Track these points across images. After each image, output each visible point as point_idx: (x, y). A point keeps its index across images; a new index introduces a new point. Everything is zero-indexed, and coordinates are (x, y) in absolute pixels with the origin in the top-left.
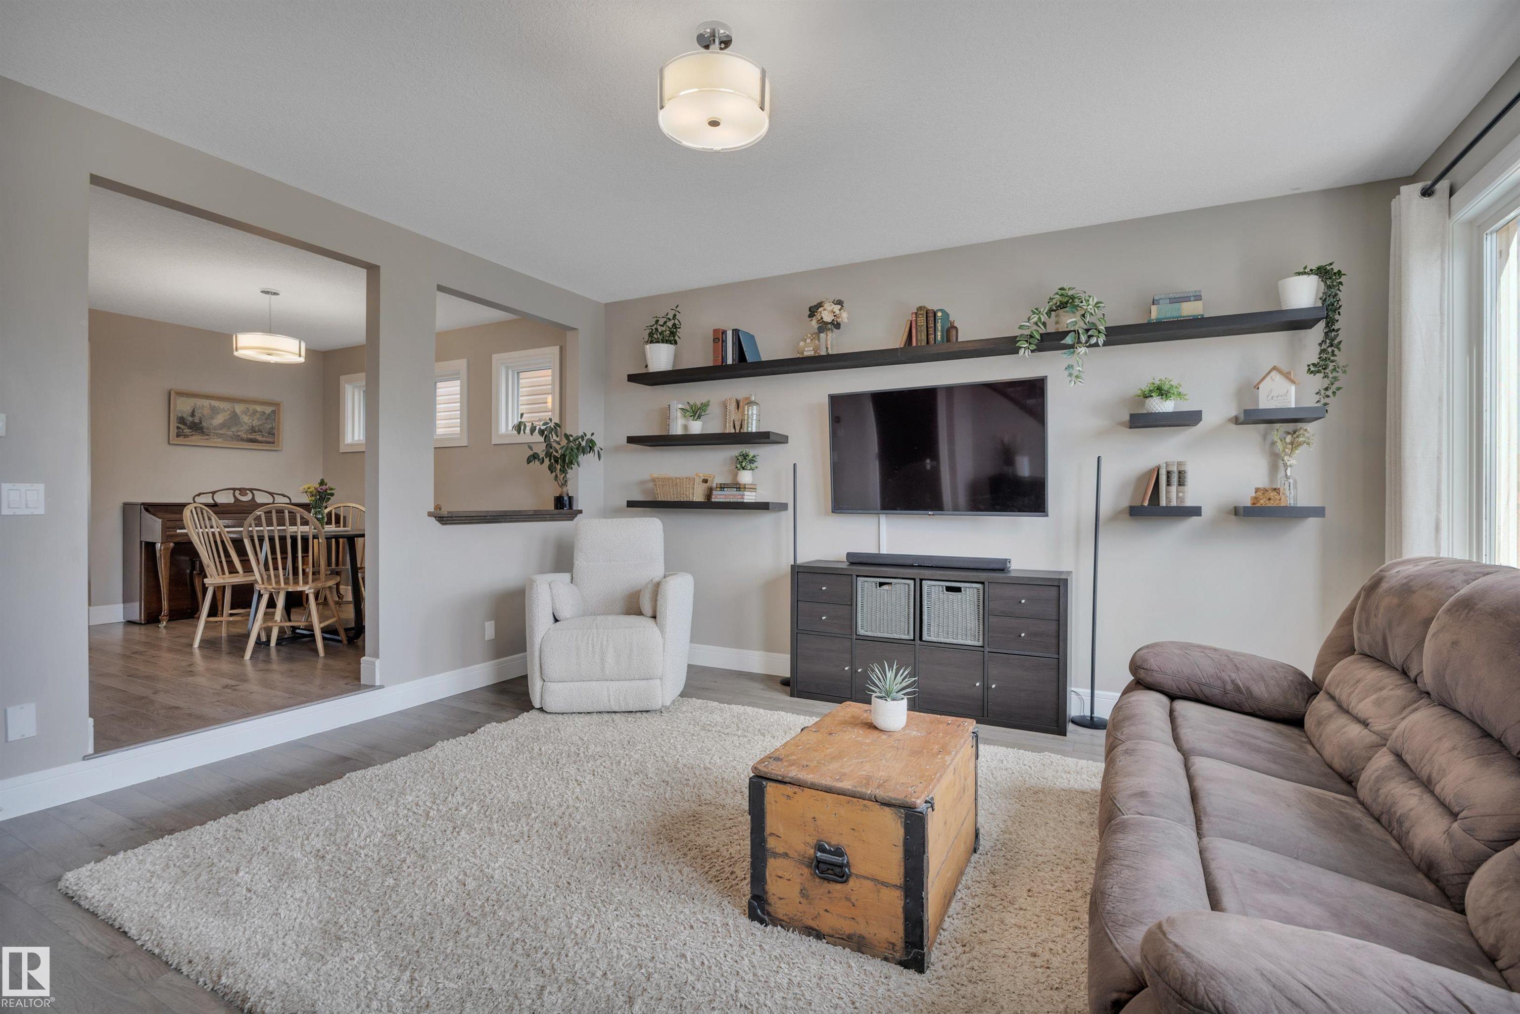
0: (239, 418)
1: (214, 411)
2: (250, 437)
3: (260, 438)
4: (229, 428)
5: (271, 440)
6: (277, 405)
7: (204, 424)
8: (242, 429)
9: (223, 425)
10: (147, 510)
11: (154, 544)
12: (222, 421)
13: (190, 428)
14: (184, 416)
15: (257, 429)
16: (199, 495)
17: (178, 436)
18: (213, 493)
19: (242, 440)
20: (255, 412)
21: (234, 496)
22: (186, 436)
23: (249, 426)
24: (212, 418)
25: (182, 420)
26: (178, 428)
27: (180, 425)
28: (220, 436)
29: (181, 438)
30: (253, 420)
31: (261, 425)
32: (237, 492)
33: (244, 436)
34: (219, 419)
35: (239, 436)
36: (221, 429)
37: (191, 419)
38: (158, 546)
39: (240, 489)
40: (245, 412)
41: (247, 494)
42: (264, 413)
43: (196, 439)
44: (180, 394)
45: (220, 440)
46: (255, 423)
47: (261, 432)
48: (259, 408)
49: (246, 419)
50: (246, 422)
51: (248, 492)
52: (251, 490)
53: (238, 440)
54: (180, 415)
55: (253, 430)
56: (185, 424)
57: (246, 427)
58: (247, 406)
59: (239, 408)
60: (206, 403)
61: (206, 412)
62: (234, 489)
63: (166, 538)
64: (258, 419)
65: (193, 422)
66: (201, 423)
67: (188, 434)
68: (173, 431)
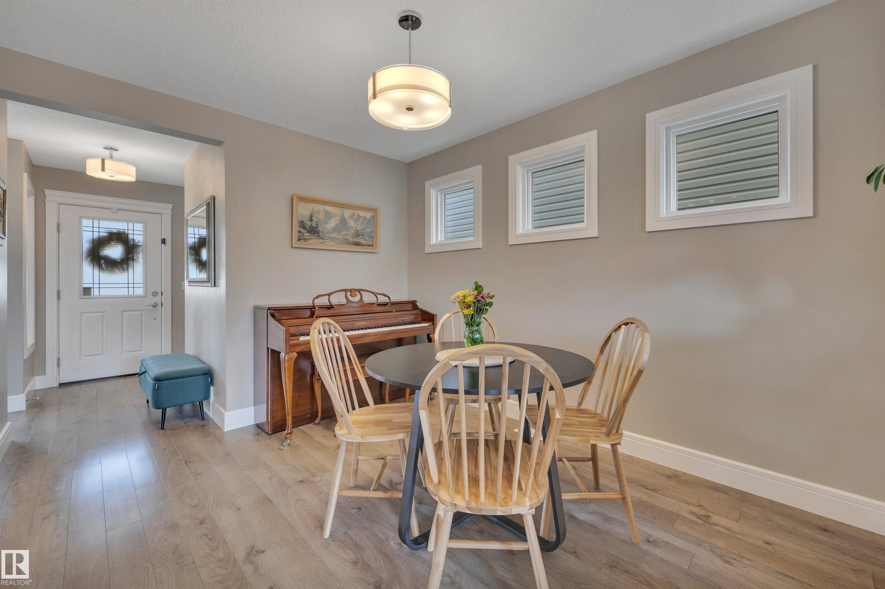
0: (347, 223)
1: (328, 215)
2: (356, 240)
3: (362, 241)
4: (339, 232)
5: (371, 243)
6: (375, 210)
7: (320, 228)
8: (349, 232)
9: (335, 230)
10: (273, 316)
11: (279, 353)
12: (334, 225)
13: (309, 232)
14: (304, 220)
15: (360, 233)
16: (317, 297)
17: (299, 240)
18: (329, 295)
19: (349, 243)
20: (359, 217)
21: (346, 297)
22: (305, 240)
23: (354, 230)
24: (326, 223)
25: (302, 225)
26: (299, 232)
27: (301, 230)
28: (333, 239)
29: (302, 242)
30: (357, 225)
31: (363, 229)
32: (349, 293)
33: (351, 240)
34: (332, 224)
35: (347, 239)
36: (333, 233)
37: (309, 223)
38: (282, 355)
39: (350, 291)
40: (351, 217)
41: (356, 295)
42: (365, 217)
43: (314, 242)
44: (302, 199)
45: (332, 243)
46: (359, 227)
47: (363, 236)
48: (362, 214)
49: (352, 223)
50: (352, 226)
51: (357, 292)
52: (359, 291)
53: (346, 244)
54: (301, 219)
55: (357, 234)
56: (305, 228)
57: (352, 231)
58: (353, 211)
59: (347, 213)
60: (321, 208)
61: (322, 216)
62: (346, 291)
63: (290, 347)
64: (361, 224)
65: (311, 227)
66: (317, 227)
67: (307, 237)
68: (296, 235)
